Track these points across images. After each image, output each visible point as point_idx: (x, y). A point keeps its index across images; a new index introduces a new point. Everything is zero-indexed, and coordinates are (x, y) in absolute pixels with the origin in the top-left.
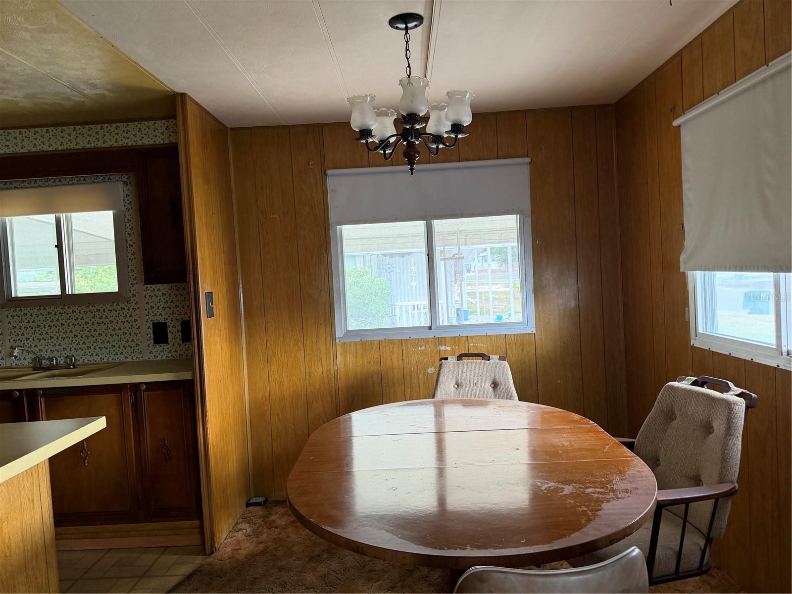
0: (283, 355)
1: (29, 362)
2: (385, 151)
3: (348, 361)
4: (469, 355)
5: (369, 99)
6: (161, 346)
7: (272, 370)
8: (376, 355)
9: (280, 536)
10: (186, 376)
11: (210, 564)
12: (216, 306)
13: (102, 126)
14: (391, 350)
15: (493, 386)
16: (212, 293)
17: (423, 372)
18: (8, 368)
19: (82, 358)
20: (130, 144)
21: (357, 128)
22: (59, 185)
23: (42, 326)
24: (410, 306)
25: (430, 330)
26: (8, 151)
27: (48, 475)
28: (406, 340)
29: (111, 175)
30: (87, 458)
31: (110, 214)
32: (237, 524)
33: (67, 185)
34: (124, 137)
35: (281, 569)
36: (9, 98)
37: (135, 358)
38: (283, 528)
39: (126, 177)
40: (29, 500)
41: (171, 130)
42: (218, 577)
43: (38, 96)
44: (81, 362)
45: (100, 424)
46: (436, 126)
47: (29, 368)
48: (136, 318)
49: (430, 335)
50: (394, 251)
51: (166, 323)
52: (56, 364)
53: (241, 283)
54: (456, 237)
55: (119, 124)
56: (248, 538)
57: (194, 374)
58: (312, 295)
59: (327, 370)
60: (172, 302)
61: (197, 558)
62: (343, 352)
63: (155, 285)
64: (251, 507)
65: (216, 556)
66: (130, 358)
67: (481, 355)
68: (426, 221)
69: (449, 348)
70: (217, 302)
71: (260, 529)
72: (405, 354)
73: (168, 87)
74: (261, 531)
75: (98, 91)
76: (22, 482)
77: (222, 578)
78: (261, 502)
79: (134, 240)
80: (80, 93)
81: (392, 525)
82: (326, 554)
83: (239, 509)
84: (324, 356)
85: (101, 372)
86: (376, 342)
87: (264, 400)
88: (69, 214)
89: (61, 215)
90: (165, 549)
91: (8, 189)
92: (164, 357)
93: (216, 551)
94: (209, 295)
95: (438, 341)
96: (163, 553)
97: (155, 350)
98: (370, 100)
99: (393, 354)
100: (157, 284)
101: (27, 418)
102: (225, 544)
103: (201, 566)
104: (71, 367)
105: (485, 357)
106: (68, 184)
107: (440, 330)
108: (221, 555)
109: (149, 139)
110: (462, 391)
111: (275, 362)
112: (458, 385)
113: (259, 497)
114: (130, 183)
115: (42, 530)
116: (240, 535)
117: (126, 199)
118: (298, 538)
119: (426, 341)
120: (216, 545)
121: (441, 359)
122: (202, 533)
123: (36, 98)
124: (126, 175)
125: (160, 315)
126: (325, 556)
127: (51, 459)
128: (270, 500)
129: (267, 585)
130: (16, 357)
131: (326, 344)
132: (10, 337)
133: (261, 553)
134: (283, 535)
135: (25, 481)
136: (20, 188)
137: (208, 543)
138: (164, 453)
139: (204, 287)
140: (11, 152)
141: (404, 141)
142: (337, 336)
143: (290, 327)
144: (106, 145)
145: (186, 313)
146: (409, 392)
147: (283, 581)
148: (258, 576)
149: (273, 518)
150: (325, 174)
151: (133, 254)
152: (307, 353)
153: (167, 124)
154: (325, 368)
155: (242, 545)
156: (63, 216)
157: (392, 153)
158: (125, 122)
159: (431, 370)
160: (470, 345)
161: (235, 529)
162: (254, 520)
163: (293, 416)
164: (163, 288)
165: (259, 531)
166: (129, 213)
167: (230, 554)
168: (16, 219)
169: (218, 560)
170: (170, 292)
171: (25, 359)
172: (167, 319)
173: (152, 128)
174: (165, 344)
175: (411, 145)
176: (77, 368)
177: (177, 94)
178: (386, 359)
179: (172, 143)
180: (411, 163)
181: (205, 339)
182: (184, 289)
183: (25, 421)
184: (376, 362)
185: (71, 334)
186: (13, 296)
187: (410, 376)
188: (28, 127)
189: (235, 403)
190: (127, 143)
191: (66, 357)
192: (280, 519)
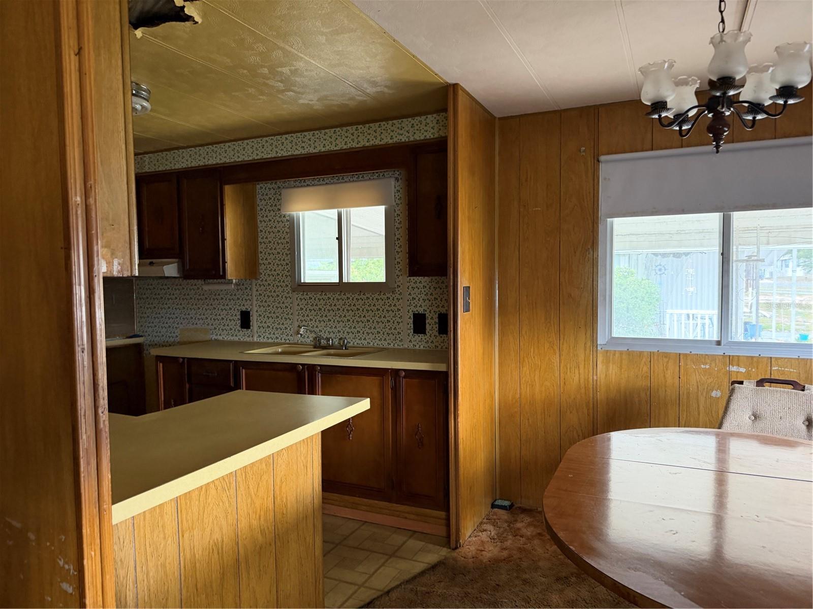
0: (536, 358)
1: (311, 341)
2: (680, 128)
3: (611, 372)
4: (772, 381)
5: (666, 65)
6: (419, 336)
7: (524, 372)
8: (645, 369)
9: (525, 546)
10: (442, 367)
11: (455, 559)
12: (472, 301)
13: (380, 124)
14: (665, 365)
15: (807, 423)
16: (469, 287)
17: (705, 394)
18: (295, 344)
19: (352, 341)
20: (403, 140)
21: (649, 100)
22: (342, 183)
23: (323, 309)
24: (683, 315)
25: (719, 345)
26: (303, 152)
27: (320, 446)
28: (686, 355)
29: (385, 172)
30: (352, 433)
31: (382, 209)
32: (481, 523)
33: (348, 182)
34: (398, 134)
35: (525, 582)
36: (306, 102)
37: (396, 345)
38: (528, 539)
39: (398, 173)
40: (304, 465)
41: (442, 123)
42: (461, 574)
43: (329, 98)
44: (351, 344)
45: (364, 405)
46: (755, 91)
47: (311, 345)
48: (399, 307)
49: (719, 351)
50: (668, 250)
51: (425, 314)
52: (332, 344)
53: (497, 278)
54: (755, 235)
55: (395, 121)
56: (492, 541)
57: (448, 367)
58: (572, 295)
59: (585, 379)
60: (431, 294)
61: (442, 549)
62: (605, 361)
63: (418, 277)
64: (496, 509)
65: (460, 552)
66: (392, 345)
67: (792, 383)
68: (722, 214)
69: (743, 370)
70: (474, 298)
71: (505, 534)
72: (683, 371)
73: (442, 79)
74: (506, 537)
75: (379, 89)
76: (299, 449)
77: (465, 576)
78: (507, 506)
79: (402, 234)
80: (364, 92)
81: (673, 577)
82: (574, 578)
83: (484, 509)
84: (583, 363)
85: (366, 356)
86: (645, 354)
87: (514, 401)
88: (348, 209)
89: (343, 210)
90: (413, 533)
91: (302, 186)
92: (422, 347)
93: (460, 546)
94: (467, 289)
95: (728, 359)
96: (411, 537)
97: (414, 339)
98: (668, 67)
99: (667, 369)
100: (419, 276)
101: (307, 392)
102: (470, 542)
103: (446, 558)
104: (343, 349)
105: (798, 386)
106: (350, 181)
107: (732, 347)
108: (464, 553)
109: (420, 135)
110: (760, 424)
111: (527, 363)
112: (756, 417)
113: (505, 500)
114: (401, 179)
115: (312, 495)
116: (484, 536)
117: (397, 194)
118: (545, 553)
119: (713, 358)
120: (461, 541)
121: (734, 383)
122: (448, 525)
123: (327, 100)
124: (398, 171)
125: (421, 306)
126: (573, 579)
127: (323, 432)
128: (516, 506)
129: (510, 596)
130: (301, 335)
131: (585, 350)
132: (298, 317)
133: (504, 560)
134: (528, 546)
135: (302, 449)
136: (311, 186)
137: (453, 537)
138: (417, 439)
139: (463, 280)
140: (306, 153)
141: (709, 113)
142: (599, 343)
143: (546, 328)
144: (382, 143)
145: (443, 306)
146: (685, 416)
147: (527, 595)
148: (501, 584)
149: (519, 525)
150: (598, 161)
151: (400, 247)
152: (563, 357)
153: (438, 118)
154: (582, 376)
155: (486, 547)
156: (343, 211)
157: (690, 129)
158: (400, 119)
159: (715, 394)
160: (774, 368)
161: (480, 528)
162: (499, 523)
163: (544, 423)
164: (424, 280)
165: (504, 536)
166: (398, 208)
167: (474, 553)
168: (307, 213)
169: (462, 557)
170: (430, 284)
171: (308, 337)
172: (426, 311)
173: (424, 122)
174: (423, 335)
175: (718, 116)
176: (348, 349)
177: (450, 85)
178: (658, 374)
179: (442, 137)
180: (717, 138)
181: (460, 333)
182: (443, 282)
183: (305, 394)
184: (645, 377)
185: (345, 318)
186: (302, 282)
187: (688, 397)
188: (319, 129)
189: (485, 400)
190: (401, 140)
191: (340, 339)
192: (525, 528)
